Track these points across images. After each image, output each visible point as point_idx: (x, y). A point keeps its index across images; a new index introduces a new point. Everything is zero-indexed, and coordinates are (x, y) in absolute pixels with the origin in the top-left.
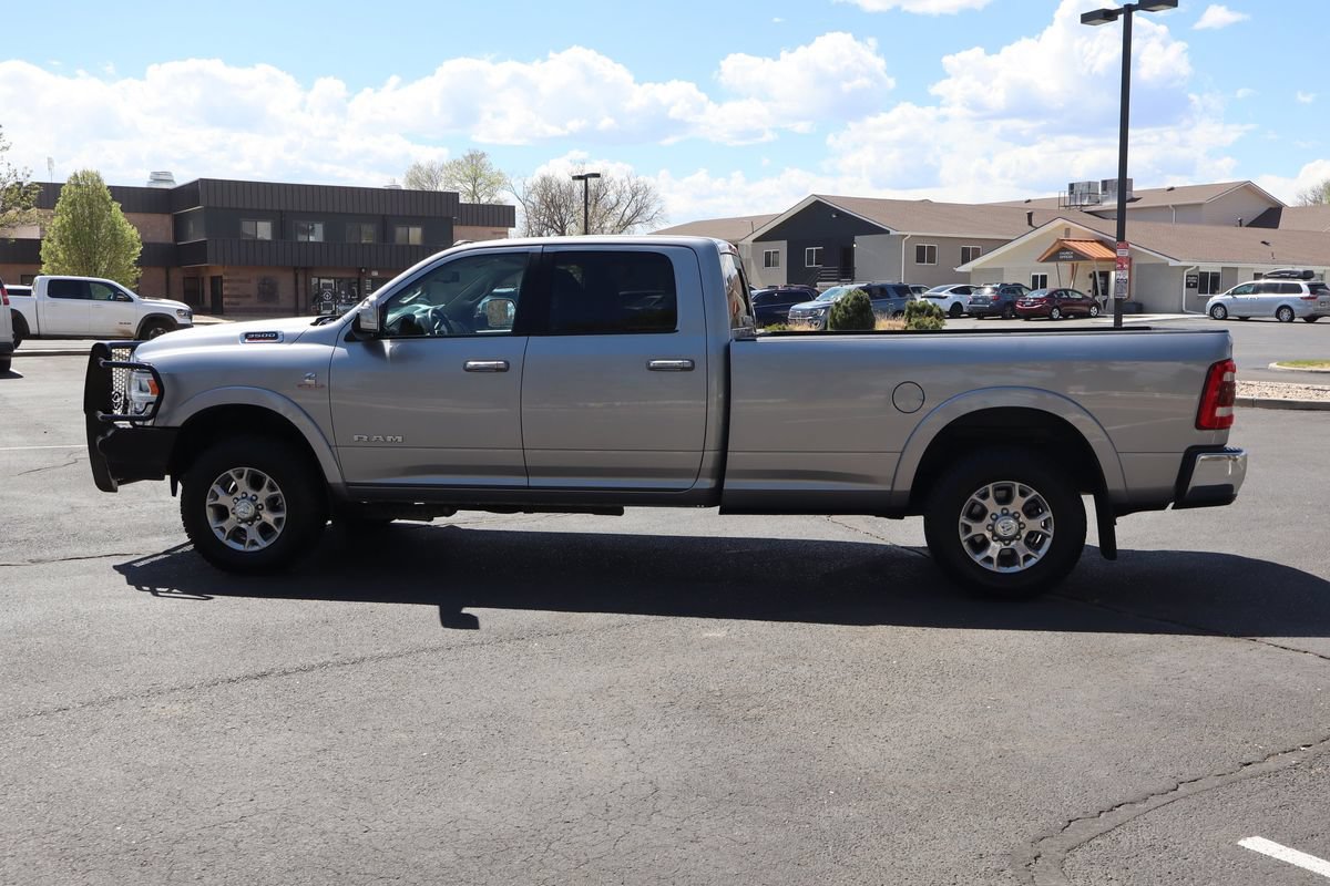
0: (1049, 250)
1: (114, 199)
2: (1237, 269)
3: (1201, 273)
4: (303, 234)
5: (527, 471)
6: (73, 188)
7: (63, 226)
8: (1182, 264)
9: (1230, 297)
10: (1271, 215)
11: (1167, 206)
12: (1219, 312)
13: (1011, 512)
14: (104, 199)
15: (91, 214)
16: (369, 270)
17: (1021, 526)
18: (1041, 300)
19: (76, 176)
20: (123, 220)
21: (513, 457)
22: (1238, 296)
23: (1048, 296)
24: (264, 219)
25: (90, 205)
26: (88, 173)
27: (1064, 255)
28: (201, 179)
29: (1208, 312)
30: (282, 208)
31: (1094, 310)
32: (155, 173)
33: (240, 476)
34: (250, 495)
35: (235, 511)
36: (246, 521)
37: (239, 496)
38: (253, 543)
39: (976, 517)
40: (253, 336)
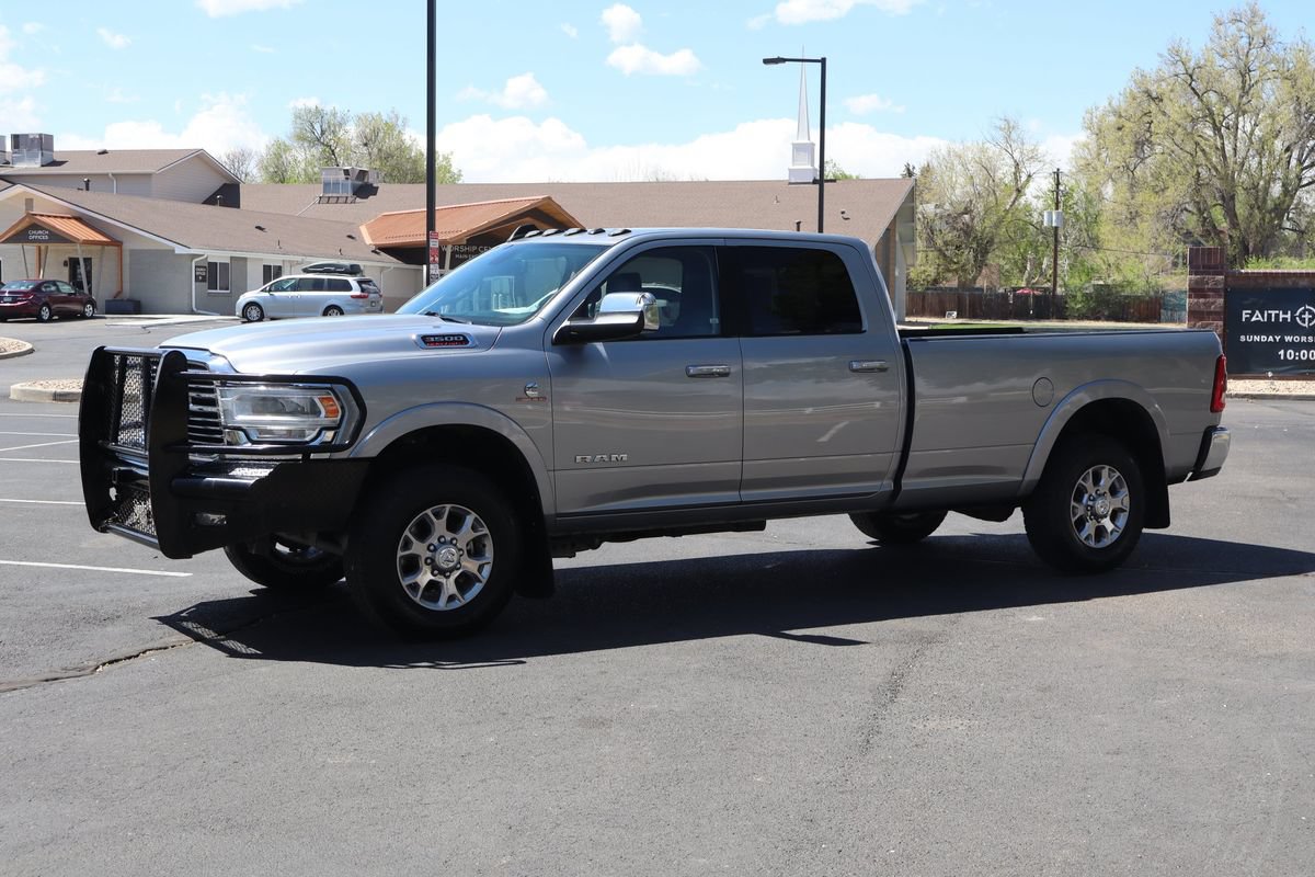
0: (14, 227)
2: (245, 259)
3: (209, 263)
5: (740, 485)
8: (192, 251)
9: (267, 294)
10: (227, 193)
11: (107, 175)
12: (254, 313)
18: (26, 294)
21: (729, 471)
22: (276, 294)
23: (33, 290)
27: (34, 235)
29: (239, 312)
31: (89, 310)
33: (438, 515)
34: (448, 539)
35: (433, 560)
36: (444, 572)
37: (436, 542)
38: (451, 598)
39: (1079, 499)
40: (432, 339)
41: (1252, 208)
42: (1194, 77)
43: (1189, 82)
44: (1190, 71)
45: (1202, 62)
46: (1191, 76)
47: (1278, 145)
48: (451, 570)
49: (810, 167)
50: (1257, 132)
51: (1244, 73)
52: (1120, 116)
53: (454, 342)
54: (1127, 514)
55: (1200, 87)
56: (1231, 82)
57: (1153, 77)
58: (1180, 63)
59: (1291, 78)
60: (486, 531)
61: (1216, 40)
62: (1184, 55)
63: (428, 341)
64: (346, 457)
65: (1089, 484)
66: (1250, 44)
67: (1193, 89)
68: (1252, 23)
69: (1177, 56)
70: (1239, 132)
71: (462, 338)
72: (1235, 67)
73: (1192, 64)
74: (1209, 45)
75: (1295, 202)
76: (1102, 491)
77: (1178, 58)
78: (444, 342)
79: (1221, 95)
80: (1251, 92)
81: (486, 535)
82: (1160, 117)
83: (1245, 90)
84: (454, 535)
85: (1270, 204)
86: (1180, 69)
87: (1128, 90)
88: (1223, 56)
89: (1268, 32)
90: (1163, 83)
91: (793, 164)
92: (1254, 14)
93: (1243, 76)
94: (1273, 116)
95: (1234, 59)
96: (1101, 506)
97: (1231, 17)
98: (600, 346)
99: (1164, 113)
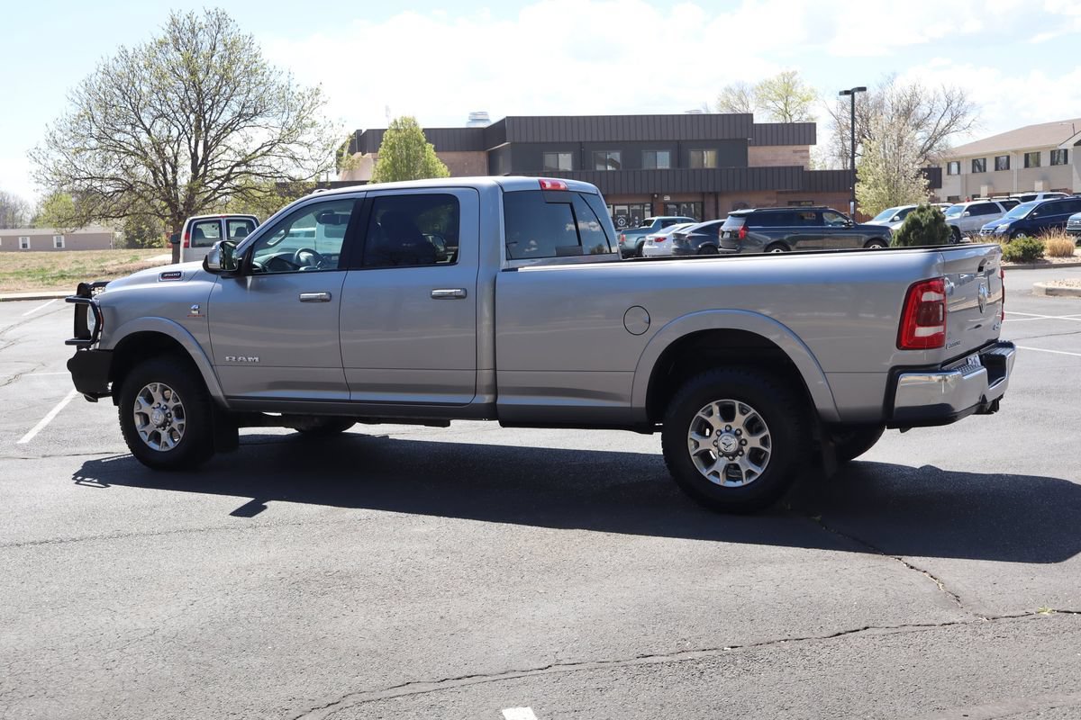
1: (427, 141)
4: (601, 164)
5: (349, 387)
6: (393, 133)
7: (384, 168)
13: (734, 429)
14: (419, 141)
15: (408, 155)
16: (661, 195)
17: (742, 443)
19: (396, 122)
20: (436, 159)
21: (335, 375)
24: (565, 151)
25: (408, 148)
26: (405, 119)
28: (508, 118)
30: (582, 140)
32: (475, 114)
33: (155, 389)
34: (162, 405)
36: (160, 426)
38: (165, 444)
40: (166, 275)
53: (175, 277)
60: (180, 402)
63: (164, 276)
71: (179, 275)
78: (171, 277)
81: (181, 405)
84: (166, 403)
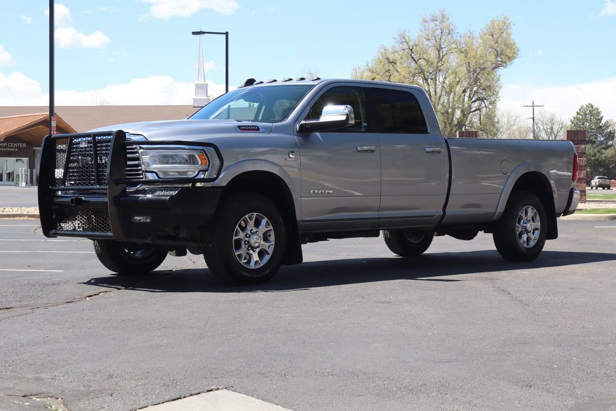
5: (379, 209)
33: (250, 218)
34: (255, 231)
35: (248, 242)
36: (253, 248)
37: (249, 232)
38: (256, 262)
39: (519, 223)
40: (243, 128)
41: (446, 124)
42: (413, 51)
43: (410, 53)
44: (411, 47)
45: (417, 43)
46: (411, 50)
47: (459, 89)
48: (256, 248)
49: (205, 98)
50: (447, 81)
51: (439, 49)
52: (373, 72)
53: (253, 129)
54: (539, 231)
55: (416, 57)
56: (432, 54)
57: (391, 50)
58: (405, 43)
59: (465, 53)
60: (271, 228)
61: (423, 30)
62: (407, 38)
63: (242, 129)
64: (211, 186)
65: (524, 216)
66: (442, 33)
67: (413, 58)
68: (442, 22)
69: (403, 39)
70: (437, 82)
71: (256, 128)
72: (434, 46)
73: (411, 44)
74: (420, 34)
75: (468, 120)
76: (528, 219)
77: (404, 40)
78: (249, 129)
79: (427, 61)
80: (443, 59)
81: (271, 230)
82: (395, 73)
83: (440, 59)
84: (257, 229)
85: (456, 122)
86: (405, 46)
87: (377, 58)
88: (428, 40)
89: (451, 27)
90: (396, 54)
91: (196, 96)
92: (443, 17)
93: (439, 51)
94: (455, 73)
95: (433, 42)
96: (530, 226)
97: (431, 18)
98: (318, 134)
99: (398, 71)
